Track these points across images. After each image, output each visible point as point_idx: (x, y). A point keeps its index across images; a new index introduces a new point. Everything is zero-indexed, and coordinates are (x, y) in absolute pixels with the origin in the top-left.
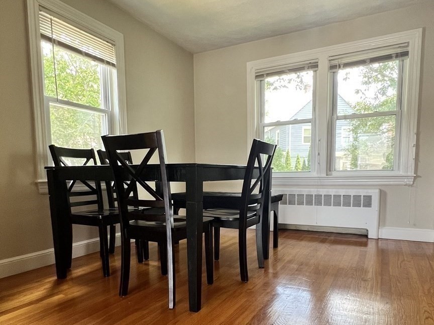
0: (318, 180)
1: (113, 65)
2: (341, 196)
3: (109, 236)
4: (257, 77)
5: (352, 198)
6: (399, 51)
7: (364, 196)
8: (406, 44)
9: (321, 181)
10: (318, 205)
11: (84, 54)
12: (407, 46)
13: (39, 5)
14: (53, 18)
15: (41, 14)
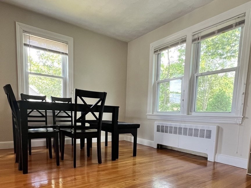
0: (181, 117)
1: (66, 54)
2: (193, 129)
4: (155, 52)
5: (199, 131)
6: (238, 20)
7: (207, 130)
8: (243, 15)
9: (184, 118)
10: (179, 134)
12: (245, 16)
13: (23, 31)
14: (30, 35)
15: (24, 35)
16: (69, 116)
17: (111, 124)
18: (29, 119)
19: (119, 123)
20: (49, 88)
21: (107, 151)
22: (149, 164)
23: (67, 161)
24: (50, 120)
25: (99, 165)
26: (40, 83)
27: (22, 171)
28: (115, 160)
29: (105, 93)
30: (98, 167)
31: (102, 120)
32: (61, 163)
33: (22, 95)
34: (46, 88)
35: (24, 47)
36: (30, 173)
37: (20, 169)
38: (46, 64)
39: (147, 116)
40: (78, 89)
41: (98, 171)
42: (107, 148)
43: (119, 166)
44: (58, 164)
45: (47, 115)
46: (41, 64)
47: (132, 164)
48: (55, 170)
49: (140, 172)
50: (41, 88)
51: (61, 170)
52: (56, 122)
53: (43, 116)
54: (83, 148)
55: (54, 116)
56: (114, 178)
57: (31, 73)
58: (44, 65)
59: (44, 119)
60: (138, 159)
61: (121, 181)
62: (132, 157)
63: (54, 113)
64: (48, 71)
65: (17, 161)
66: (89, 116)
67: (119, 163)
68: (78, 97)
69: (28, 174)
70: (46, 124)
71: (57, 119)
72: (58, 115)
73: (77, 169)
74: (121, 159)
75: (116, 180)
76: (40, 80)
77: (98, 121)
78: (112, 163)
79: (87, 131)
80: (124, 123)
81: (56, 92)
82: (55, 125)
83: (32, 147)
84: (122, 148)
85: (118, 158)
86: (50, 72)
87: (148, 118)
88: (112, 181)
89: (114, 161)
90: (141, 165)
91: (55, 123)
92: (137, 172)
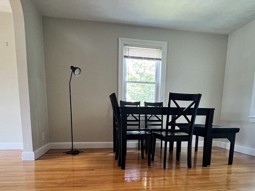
1: (160, 59)
3: (144, 142)
11: (143, 58)
13: (124, 44)
14: (129, 47)
15: (125, 48)
16: (160, 120)
17: (204, 128)
18: (128, 123)
19: (213, 127)
20: (141, 94)
21: (197, 156)
22: (249, 174)
23: (157, 162)
24: (142, 124)
25: (188, 170)
26: (133, 90)
27: (121, 167)
28: (206, 166)
29: (200, 94)
30: (188, 171)
31: (195, 124)
32: (151, 164)
33: (121, 101)
34: (138, 95)
35: (124, 59)
36: (126, 169)
37: (119, 165)
38: (139, 72)
39: (249, 119)
40: (172, 92)
41: (187, 175)
42: (197, 153)
43: (210, 172)
44: (149, 164)
45: (140, 119)
46: (135, 72)
47: (226, 172)
48: (147, 169)
49: (237, 182)
50: (133, 95)
51: (152, 170)
52: (148, 126)
53: (137, 120)
54: (172, 151)
55: (147, 120)
56: (205, 184)
57: (128, 82)
58: (137, 73)
59: (137, 123)
60: (234, 168)
61: (214, 187)
62: (227, 165)
63: (146, 117)
64: (140, 78)
65: (116, 158)
66: (181, 120)
67: (210, 170)
68: (171, 101)
69: (125, 170)
70: (139, 127)
71: (149, 123)
72: (149, 119)
73: (166, 170)
74: (213, 166)
75: (208, 186)
76: (133, 88)
77: (190, 124)
78: (203, 169)
79: (176, 134)
80: (219, 126)
81: (146, 98)
82: (146, 129)
83: (127, 147)
84: (215, 155)
85: (209, 164)
86: (142, 79)
87: (250, 121)
88: (203, 186)
89: (204, 167)
90: (238, 175)
91: (146, 127)
92: (233, 182)
